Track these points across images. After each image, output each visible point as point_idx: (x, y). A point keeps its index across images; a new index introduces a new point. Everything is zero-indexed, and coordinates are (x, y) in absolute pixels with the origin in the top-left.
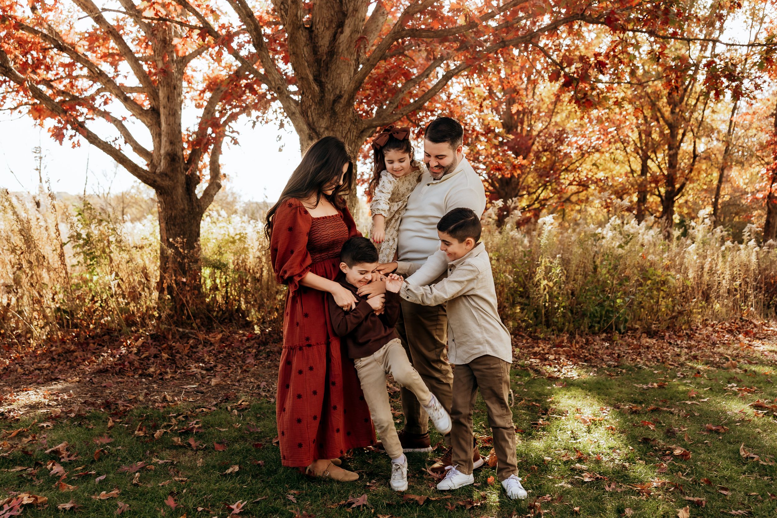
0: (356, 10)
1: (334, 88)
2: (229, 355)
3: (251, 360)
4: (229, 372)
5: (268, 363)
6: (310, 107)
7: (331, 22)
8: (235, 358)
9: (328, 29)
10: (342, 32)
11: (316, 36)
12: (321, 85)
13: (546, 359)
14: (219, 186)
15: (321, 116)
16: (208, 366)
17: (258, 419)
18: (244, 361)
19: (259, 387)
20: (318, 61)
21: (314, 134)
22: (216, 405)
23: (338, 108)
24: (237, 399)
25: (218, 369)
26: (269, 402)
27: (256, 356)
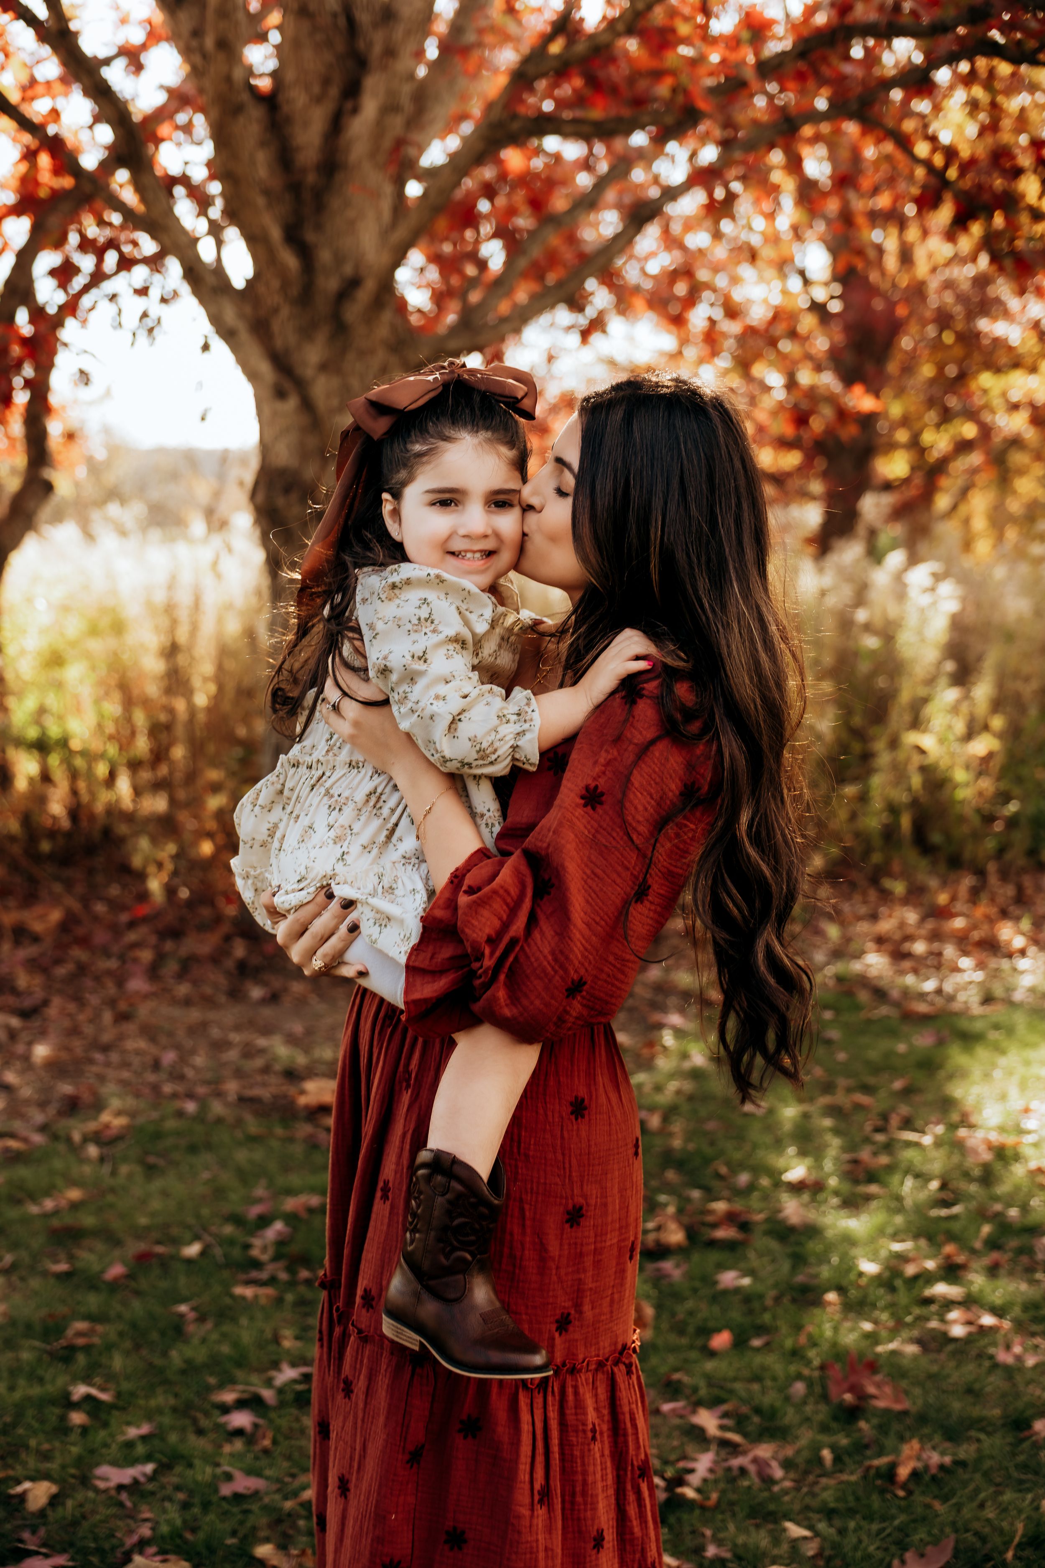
0: (390, 53)
1: (339, 259)
2: (82, 969)
3: (137, 984)
4: (81, 1017)
5: (183, 989)
6: (276, 310)
7: (326, 82)
8: (97, 979)
9: (318, 100)
10: (355, 110)
11: (288, 120)
12: (305, 252)
13: (908, 955)
14: (48, 487)
15: (307, 332)
16: (27, 1003)
17: (151, 1171)
18: (121, 982)
19: (156, 1065)
20: (295, 188)
21: (288, 385)
22: (43, 1128)
23: (353, 312)
24: (98, 1106)
25: (52, 1011)
26: (180, 1114)
27: (153, 972)
